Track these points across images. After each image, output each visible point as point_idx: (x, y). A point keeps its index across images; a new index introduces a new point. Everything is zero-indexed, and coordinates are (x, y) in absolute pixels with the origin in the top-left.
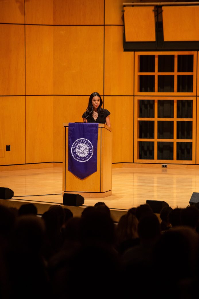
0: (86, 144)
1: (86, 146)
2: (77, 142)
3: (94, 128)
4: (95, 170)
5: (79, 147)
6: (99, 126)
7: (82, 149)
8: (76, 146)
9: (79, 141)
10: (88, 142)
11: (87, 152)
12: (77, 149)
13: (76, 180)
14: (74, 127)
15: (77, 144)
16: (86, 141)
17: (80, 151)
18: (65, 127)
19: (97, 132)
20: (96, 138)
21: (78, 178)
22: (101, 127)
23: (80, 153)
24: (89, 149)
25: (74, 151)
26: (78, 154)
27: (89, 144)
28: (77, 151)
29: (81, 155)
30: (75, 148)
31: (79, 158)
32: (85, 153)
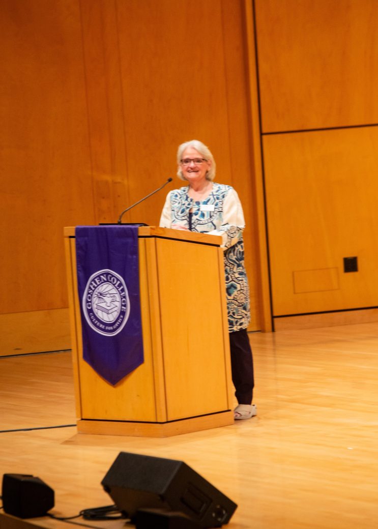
1: (114, 291)
3: (130, 240)
4: (140, 360)
5: (101, 294)
6: (140, 234)
7: (108, 299)
8: (93, 291)
9: (99, 276)
12: (95, 300)
13: (102, 385)
14: (86, 238)
15: (94, 287)
16: (113, 276)
17: (103, 305)
18: (71, 237)
19: (136, 252)
20: (135, 267)
21: (105, 381)
22: (145, 237)
23: (103, 310)
24: (121, 299)
25: (89, 306)
26: (100, 314)
27: (121, 284)
28: (95, 306)
29: (105, 318)
30: (92, 296)
31: (101, 326)
32: (113, 310)
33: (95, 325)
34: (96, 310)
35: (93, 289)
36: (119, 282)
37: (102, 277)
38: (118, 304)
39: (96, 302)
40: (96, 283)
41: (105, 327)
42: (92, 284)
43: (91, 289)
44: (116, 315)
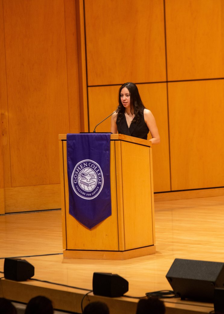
0: (93, 169)
1: (93, 172)
2: (79, 166)
3: (104, 142)
4: (109, 214)
5: (83, 174)
6: (111, 139)
7: (88, 178)
8: (79, 173)
9: (82, 164)
10: (96, 166)
11: (94, 183)
12: (80, 178)
13: (82, 229)
14: (74, 141)
15: (79, 170)
16: (92, 163)
17: (85, 181)
18: (62, 140)
19: (108, 149)
20: (107, 158)
21: (84, 227)
22: (115, 140)
23: (85, 184)
24: (98, 177)
25: (75, 181)
26: (82, 186)
27: (98, 168)
28: (80, 181)
29: (86, 189)
30: (77, 175)
31: (83, 193)
32: (92, 184)
33: (80, 193)
34: (80, 184)
35: (79, 171)
36: (96, 167)
37: (84, 164)
38: (95, 180)
39: (80, 179)
40: (80, 168)
41: (86, 194)
42: (78, 168)
43: (77, 171)
44: (94, 187)
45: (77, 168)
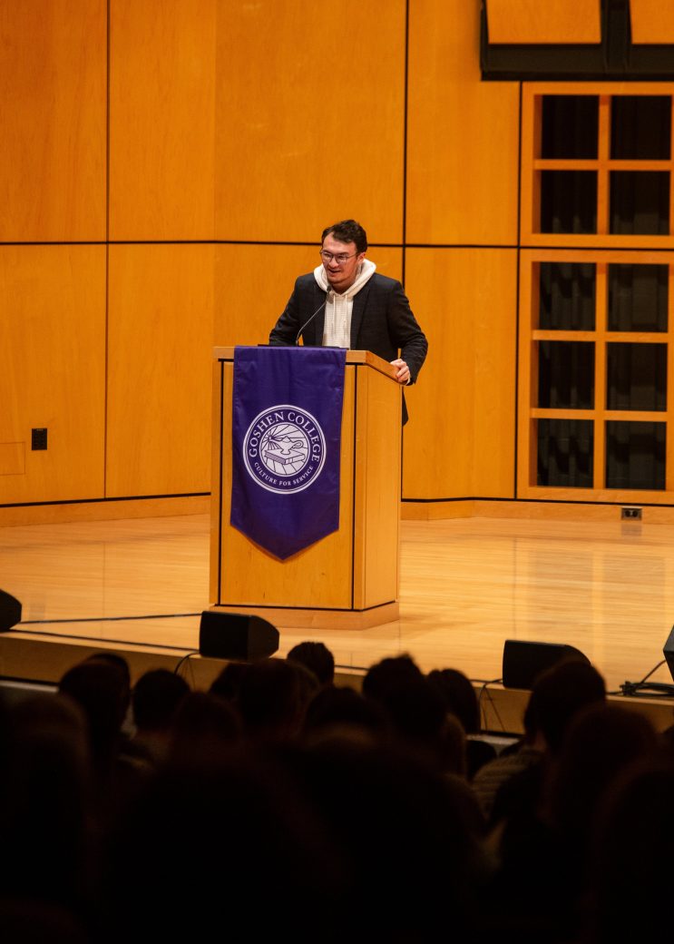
0: (301, 426)
1: (300, 434)
2: (264, 418)
3: (331, 368)
4: (334, 526)
5: (273, 438)
6: (348, 361)
7: (285, 445)
8: (262, 434)
9: (272, 414)
10: (306, 419)
11: (302, 457)
12: (264, 446)
13: (262, 561)
14: (253, 363)
15: (264, 427)
16: (297, 414)
17: (277, 452)
18: (222, 361)
19: (340, 383)
20: (337, 403)
21: (267, 554)
22: (356, 364)
23: (275, 459)
24: (312, 445)
25: (253, 453)
26: (270, 464)
27: (311, 425)
28: (264, 453)
29: (279, 470)
30: (259, 440)
31: (271, 480)
32: (295, 459)
33: (263, 479)
34: (265, 459)
35: (262, 430)
36: (308, 422)
37: (277, 414)
38: (305, 451)
39: (266, 448)
40: (267, 423)
41: (278, 482)
42: (261, 424)
43: (258, 430)
44: (299, 466)
45: (259, 423)
